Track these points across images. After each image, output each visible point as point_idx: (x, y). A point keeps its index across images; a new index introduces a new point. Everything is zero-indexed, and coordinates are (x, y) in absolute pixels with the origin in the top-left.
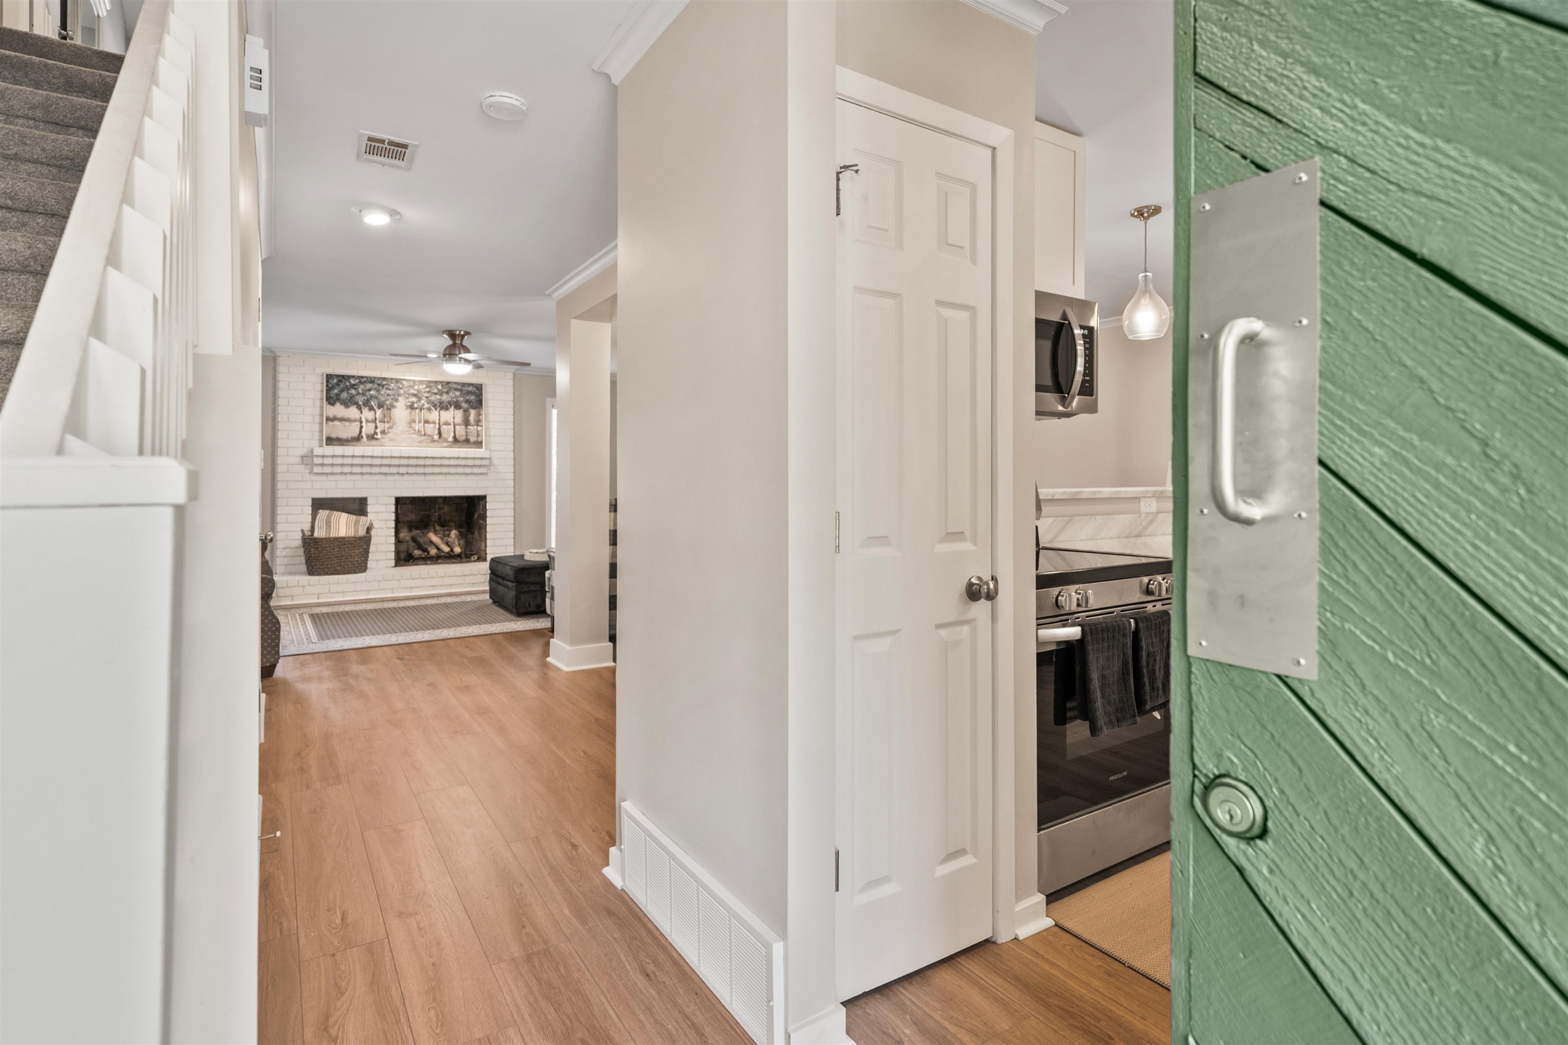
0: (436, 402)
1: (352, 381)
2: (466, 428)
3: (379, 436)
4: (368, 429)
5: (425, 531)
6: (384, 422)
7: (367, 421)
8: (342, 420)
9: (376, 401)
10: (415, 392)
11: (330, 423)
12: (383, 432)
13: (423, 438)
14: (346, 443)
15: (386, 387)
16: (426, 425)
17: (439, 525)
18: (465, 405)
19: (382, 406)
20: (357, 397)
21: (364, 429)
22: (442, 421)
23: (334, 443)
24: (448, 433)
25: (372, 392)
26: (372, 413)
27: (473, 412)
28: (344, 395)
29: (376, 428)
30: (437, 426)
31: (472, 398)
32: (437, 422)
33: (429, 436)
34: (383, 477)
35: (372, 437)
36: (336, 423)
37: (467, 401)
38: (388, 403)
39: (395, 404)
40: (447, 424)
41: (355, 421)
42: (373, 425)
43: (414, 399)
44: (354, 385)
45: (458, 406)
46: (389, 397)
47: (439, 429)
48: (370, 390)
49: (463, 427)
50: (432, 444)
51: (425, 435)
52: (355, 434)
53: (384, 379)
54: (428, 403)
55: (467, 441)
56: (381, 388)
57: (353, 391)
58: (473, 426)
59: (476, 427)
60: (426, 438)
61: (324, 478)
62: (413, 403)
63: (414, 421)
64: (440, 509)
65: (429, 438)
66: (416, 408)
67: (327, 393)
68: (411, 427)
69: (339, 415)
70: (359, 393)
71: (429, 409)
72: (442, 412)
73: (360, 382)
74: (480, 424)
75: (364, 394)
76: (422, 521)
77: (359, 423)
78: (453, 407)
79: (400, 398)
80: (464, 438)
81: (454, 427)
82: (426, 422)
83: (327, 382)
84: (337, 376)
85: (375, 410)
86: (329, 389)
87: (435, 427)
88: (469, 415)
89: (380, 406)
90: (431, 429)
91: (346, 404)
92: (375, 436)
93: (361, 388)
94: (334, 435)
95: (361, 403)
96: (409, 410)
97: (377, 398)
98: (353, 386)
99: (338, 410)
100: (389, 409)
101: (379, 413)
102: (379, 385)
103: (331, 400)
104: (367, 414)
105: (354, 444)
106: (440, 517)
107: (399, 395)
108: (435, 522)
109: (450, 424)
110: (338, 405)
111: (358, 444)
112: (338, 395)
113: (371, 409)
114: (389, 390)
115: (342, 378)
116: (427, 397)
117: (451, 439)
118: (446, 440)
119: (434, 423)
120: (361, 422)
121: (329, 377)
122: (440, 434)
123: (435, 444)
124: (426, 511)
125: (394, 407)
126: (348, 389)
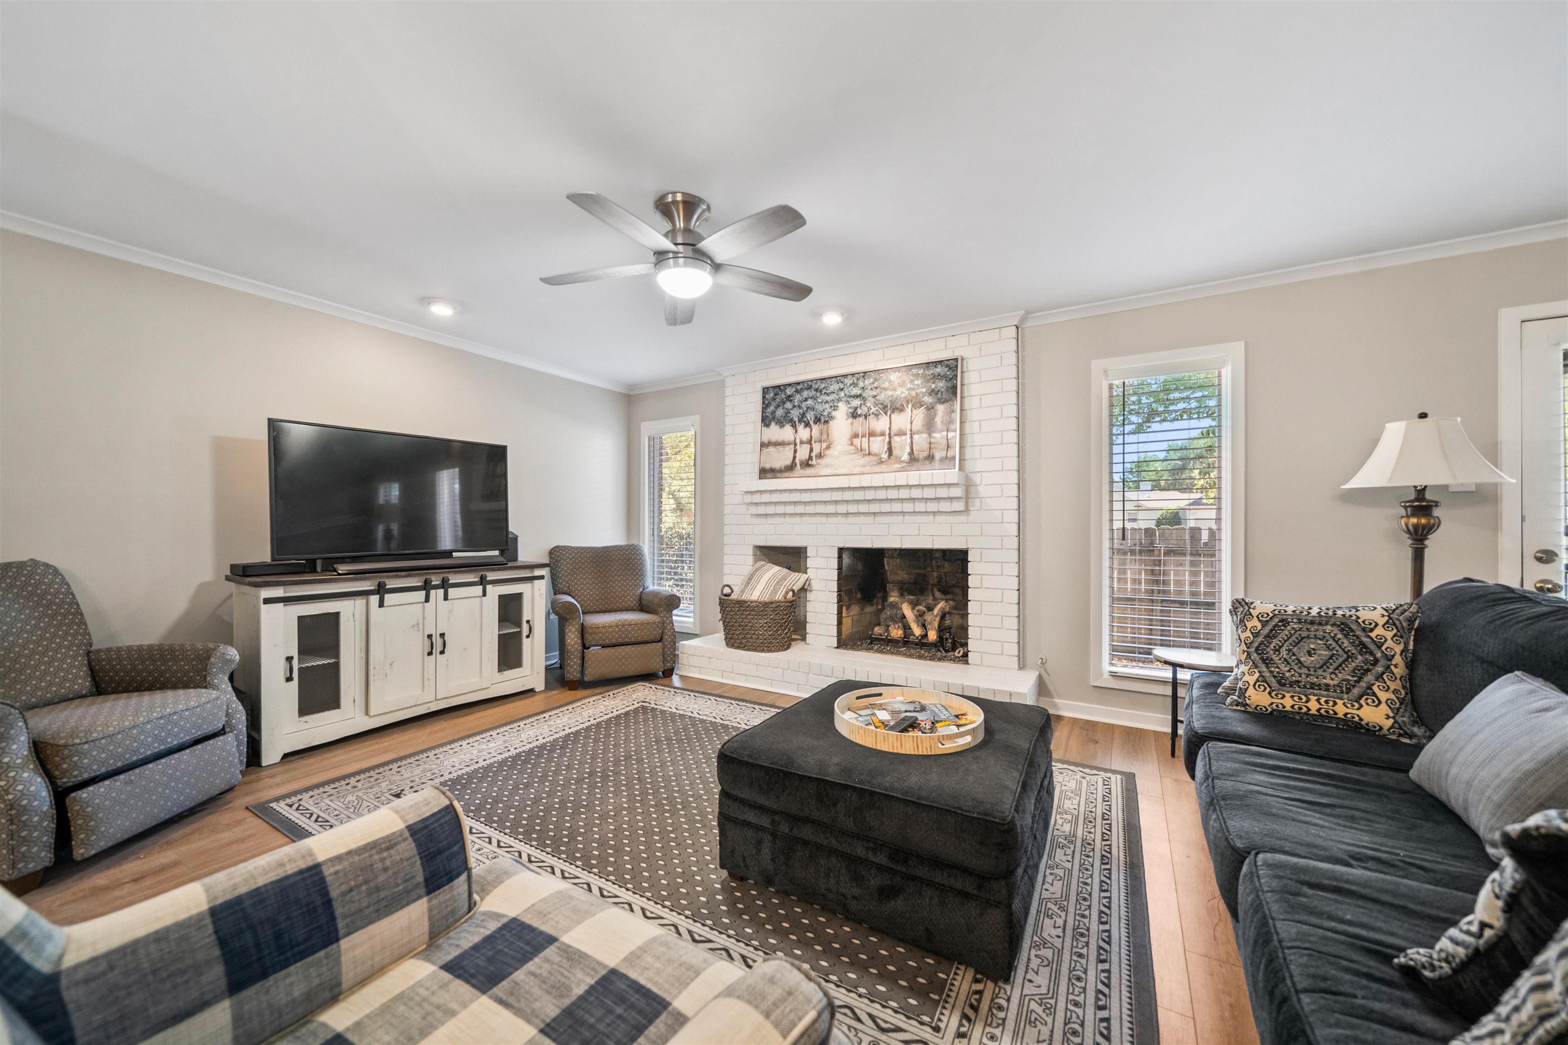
0: (887, 402)
1: (789, 391)
2: (930, 435)
3: (814, 462)
4: (803, 453)
5: (922, 598)
6: (820, 441)
7: (802, 442)
8: (777, 444)
9: (812, 413)
10: (859, 392)
11: (765, 450)
12: (820, 456)
13: (867, 459)
14: (779, 475)
15: (824, 391)
16: (871, 439)
17: (939, 590)
18: (928, 399)
19: (819, 420)
20: (792, 412)
21: (798, 454)
22: (895, 429)
23: (768, 475)
24: (902, 448)
25: (810, 402)
26: (808, 429)
27: (941, 408)
28: (780, 412)
29: (811, 450)
30: (887, 439)
31: (941, 384)
32: (887, 432)
33: (875, 455)
34: (823, 519)
35: (807, 464)
36: (771, 449)
37: (932, 392)
38: (825, 414)
39: (834, 413)
40: (901, 433)
41: (789, 444)
42: (809, 446)
43: (856, 402)
44: (789, 396)
45: (918, 404)
46: (827, 406)
47: (890, 443)
48: (806, 400)
49: (925, 436)
50: (878, 469)
51: (869, 454)
52: (789, 462)
53: (823, 379)
54: (876, 405)
55: (930, 458)
56: (818, 394)
57: (788, 405)
58: (940, 432)
59: (945, 433)
60: (871, 458)
61: (763, 520)
62: (856, 409)
63: (856, 436)
64: (938, 567)
65: (875, 458)
66: (860, 416)
67: (763, 412)
68: (852, 444)
69: (773, 440)
70: (794, 406)
71: (877, 415)
72: (895, 416)
73: (797, 391)
74: (952, 427)
75: (799, 407)
76: (915, 583)
77: (792, 446)
78: (910, 406)
79: (840, 404)
80: (925, 454)
81: (912, 437)
82: (872, 434)
83: (764, 397)
84: (774, 387)
85: (810, 427)
86: (765, 406)
87: (884, 441)
88: (935, 414)
89: (817, 420)
90: (878, 445)
91: (781, 424)
92: (810, 462)
93: (798, 398)
94: (767, 466)
95: (796, 419)
96: (850, 420)
97: (813, 409)
98: (789, 398)
99: (775, 432)
100: (826, 422)
101: (816, 429)
102: (816, 390)
103: (766, 421)
104: (803, 433)
105: (786, 474)
106: (940, 578)
107: (839, 400)
108: (933, 585)
109: (905, 434)
110: (773, 424)
111: (792, 475)
112: (773, 412)
113: (807, 425)
114: (828, 394)
115: (779, 388)
116: (875, 397)
117: (905, 457)
118: (899, 460)
119: (882, 434)
120: (796, 445)
121: (765, 390)
122: (890, 451)
123: (883, 467)
124: (920, 568)
125: (832, 418)
126: (784, 403)
